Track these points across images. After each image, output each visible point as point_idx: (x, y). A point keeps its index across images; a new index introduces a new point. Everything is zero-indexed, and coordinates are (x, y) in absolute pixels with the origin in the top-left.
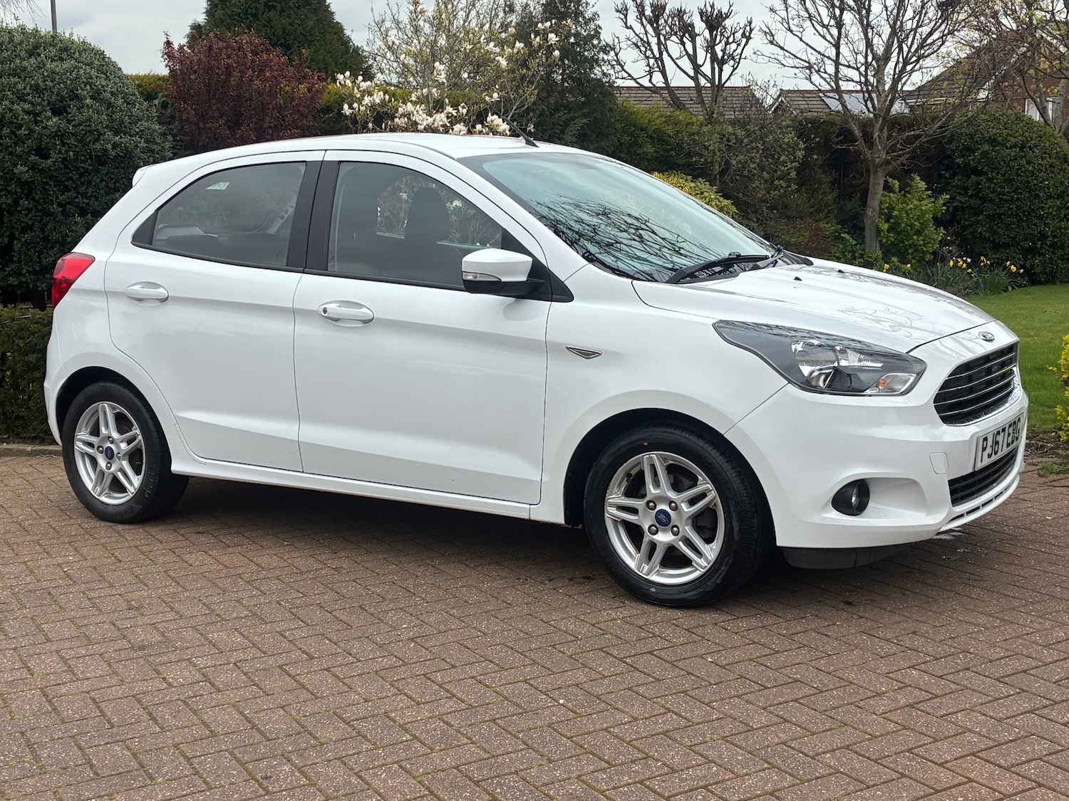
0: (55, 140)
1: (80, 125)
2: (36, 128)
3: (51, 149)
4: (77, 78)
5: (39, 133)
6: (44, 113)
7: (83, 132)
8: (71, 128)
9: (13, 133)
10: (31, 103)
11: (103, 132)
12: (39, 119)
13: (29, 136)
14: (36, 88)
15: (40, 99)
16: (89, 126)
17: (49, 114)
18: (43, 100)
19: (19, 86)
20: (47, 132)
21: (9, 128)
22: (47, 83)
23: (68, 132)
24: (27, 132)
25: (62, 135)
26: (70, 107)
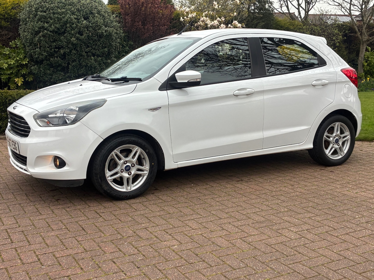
0: (85, 29)
1: (94, 23)
2: (79, 24)
3: (84, 32)
4: (92, 6)
5: (80, 26)
6: (81, 19)
7: (95, 26)
8: (90, 24)
9: (71, 26)
10: (77, 15)
11: (101, 26)
12: (79, 21)
13: (76, 27)
14: (78, 10)
15: (79, 14)
16: (97, 24)
17: (83, 19)
18: (80, 14)
19: (73, 9)
20: (82, 26)
21: (69, 24)
22: (82, 8)
23: (89, 26)
24: (75, 26)
25: (87, 27)
26: (90, 17)
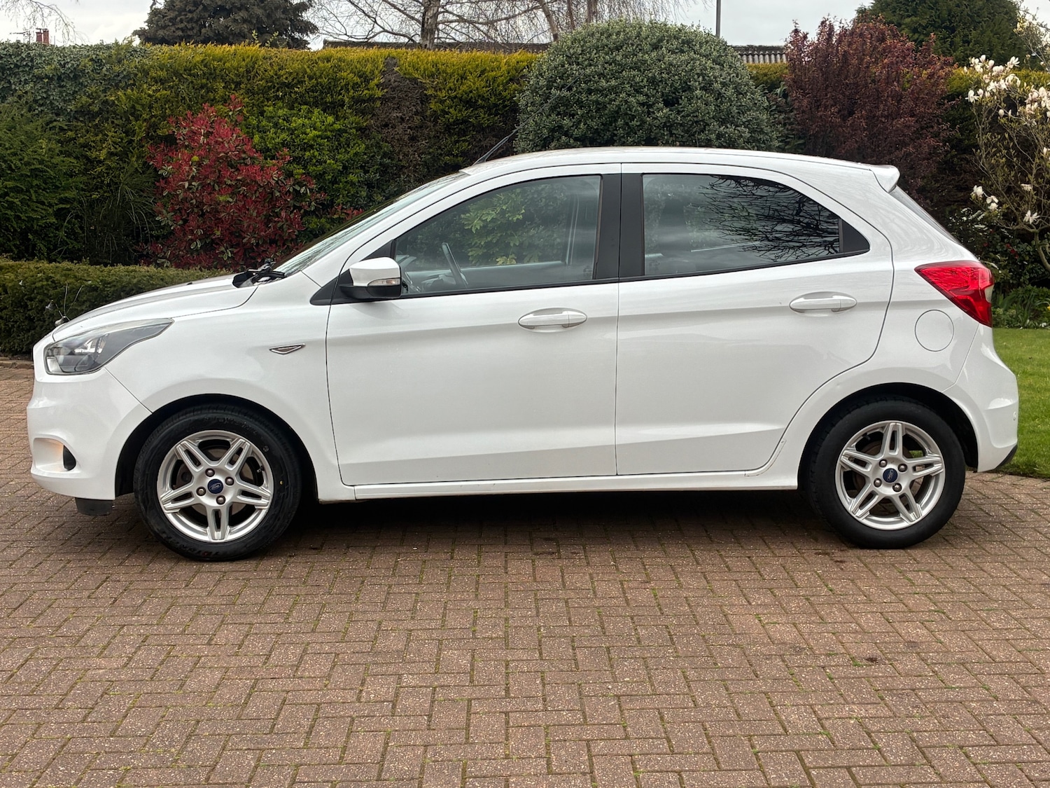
0: (664, 130)
1: (688, 115)
2: (648, 119)
3: (659, 140)
4: (692, 70)
5: (649, 125)
6: (657, 105)
7: (690, 123)
8: (679, 118)
9: (627, 124)
10: (647, 95)
11: (709, 122)
12: (651, 110)
13: (640, 127)
14: (653, 82)
15: (655, 91)
16: (697, 116)
17: (661, 105)
18: (657, 92)
19: (638, 79)
20: (656, 122)
21: (624, 119)
22: (663, 75)
23: (676, 123)
24: (638, 123)
25: (671, 126)
26: (681, 98)
